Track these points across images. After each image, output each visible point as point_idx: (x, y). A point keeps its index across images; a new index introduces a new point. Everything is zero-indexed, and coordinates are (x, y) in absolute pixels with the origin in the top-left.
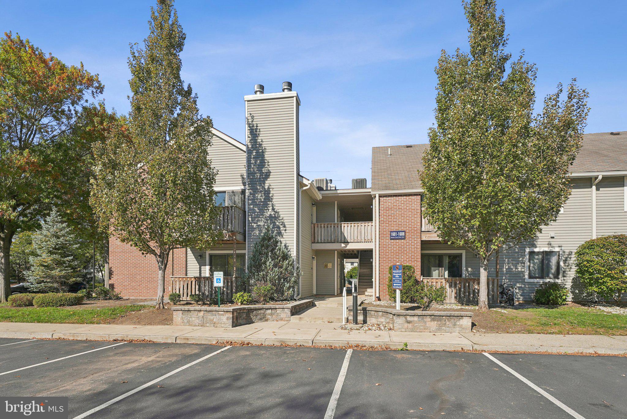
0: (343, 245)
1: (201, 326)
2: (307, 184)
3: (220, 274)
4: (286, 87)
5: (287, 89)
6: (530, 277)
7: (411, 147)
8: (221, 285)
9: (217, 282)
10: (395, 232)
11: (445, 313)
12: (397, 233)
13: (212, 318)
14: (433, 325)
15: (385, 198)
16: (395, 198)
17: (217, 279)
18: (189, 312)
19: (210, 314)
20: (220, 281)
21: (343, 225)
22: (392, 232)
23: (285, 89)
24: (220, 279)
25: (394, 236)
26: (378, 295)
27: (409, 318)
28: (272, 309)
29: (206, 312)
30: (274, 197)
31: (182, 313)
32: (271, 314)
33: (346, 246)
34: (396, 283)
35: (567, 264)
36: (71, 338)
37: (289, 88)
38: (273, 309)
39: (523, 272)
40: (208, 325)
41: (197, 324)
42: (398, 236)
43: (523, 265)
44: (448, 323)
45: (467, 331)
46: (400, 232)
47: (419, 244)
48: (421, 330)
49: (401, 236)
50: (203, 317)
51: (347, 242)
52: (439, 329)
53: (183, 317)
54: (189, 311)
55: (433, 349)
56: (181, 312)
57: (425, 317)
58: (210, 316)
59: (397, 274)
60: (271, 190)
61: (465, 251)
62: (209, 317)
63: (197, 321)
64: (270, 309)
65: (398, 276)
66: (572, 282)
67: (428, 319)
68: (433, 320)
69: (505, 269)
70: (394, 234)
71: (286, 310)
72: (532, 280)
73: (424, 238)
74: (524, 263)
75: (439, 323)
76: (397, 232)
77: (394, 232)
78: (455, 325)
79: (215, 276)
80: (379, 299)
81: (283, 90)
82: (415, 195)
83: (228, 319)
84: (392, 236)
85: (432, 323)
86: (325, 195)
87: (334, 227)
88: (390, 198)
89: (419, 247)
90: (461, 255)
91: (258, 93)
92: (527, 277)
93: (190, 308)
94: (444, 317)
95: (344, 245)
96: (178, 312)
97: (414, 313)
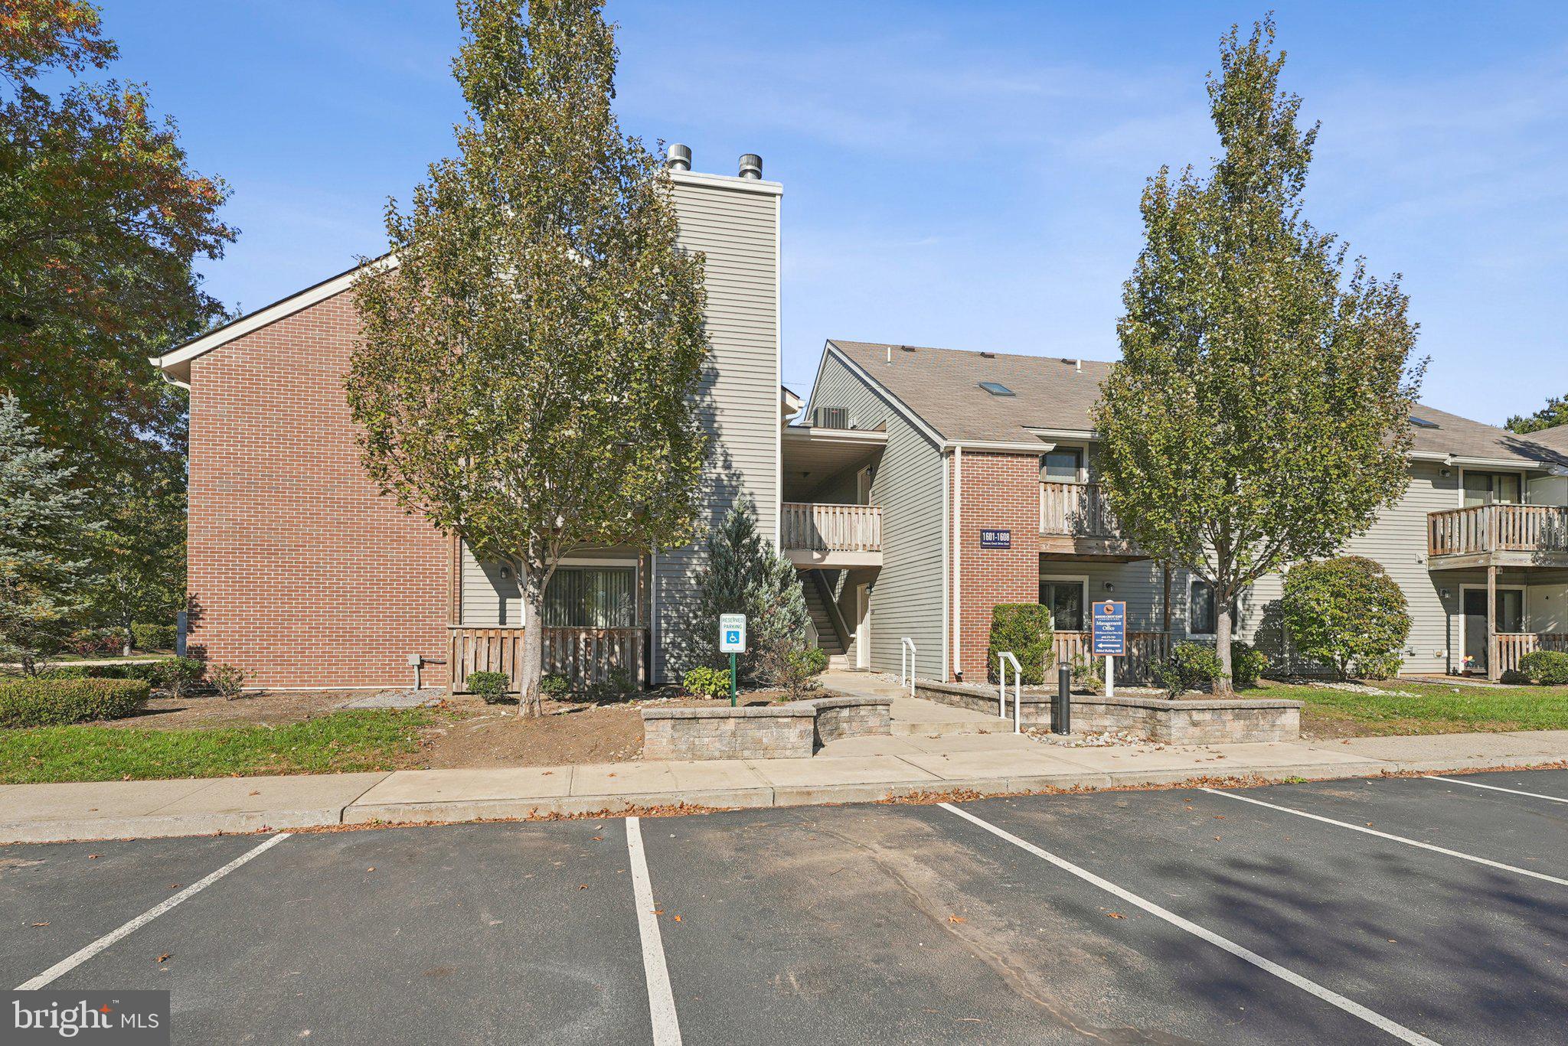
0: (816, 555)
1: (729, 758)
2: (796, 408)
3: (738, 620)
4: (749, 167)
5: (752, 171)
6: (1193, 631)
7: (912, 350)
8: (740, 647)
9: (728, 642)
10: (992, 531)
11: (1260, 701)
12: (996, 536)
13: (759, 734)
14: (1237, 727)
15: (970, 457)
16: (990, 458)
17: (729, 633)
18: (694, 721)
19: (753, 725)
20: (738, 638)
21: (816, 510)
22: (986, 531)
23: (746, 171)
24: (736, 634)
25: (989, 541)
26: (957, 670)
27: (1196, 716)
28: (850, 706)
29: (741, 720)
30: (724, 432)
31: (673, 727)
32: (850, 720)
33: (823, 559)
34: (1104, 643)
35: (1246, 606)
36: (420, 819)
37: (757, 169)
38: (854, 706)
39: (1183, 621)
40: (746, 753)
41: (717, 754)
42: (996, 541)
43: (1182, 607)
44: (1262, 722)
45: (1293, 737)
46: (1000, 532)
47: (1036, 559)
48: (1216, 740)
49: (1003, 542)
50: (734, 734)
51: (823, 549)
52: (1247, 737)
53: (676, 735)
54: (695, 718)
55: (1335, 775)
56: (669, 723)
57: (1223, 711)
58: (753, 731)
59: (1108, 624)
60: (718, 412)
61: (1087, 577)
62: (750, 733)
63: (718, 745)
64: (846, 707)
65: (1112, 626)
66: (1254, 640)
67: (1228, 716)
68: (1237, 717)
69: (1154, 615)
70: (989, 537)
71: (879, 707)
72: (1197, 636)
73: (1045, 549)
74: (1185, 604)
75: (1247, 722)
76: (996, 532)
77: (989, 531)
78: (1274, 726)
79: (722, 624)
80: (959, 678)
81: (742, 174)
82: (1028, 456)
83: (801, 735)
84: (986, 541)
85: (1236, 723)
86: (792, 438)
87: (796, 512)
88: (980, 458)
89: (1036, 566)
90: (1080, 585)
91: (679, 166)
92: (1188, 629)
93: (698, 710)
94: (1256, 711)
95: (819, 556)
96: (662, 722)
97: (1206, 705)
